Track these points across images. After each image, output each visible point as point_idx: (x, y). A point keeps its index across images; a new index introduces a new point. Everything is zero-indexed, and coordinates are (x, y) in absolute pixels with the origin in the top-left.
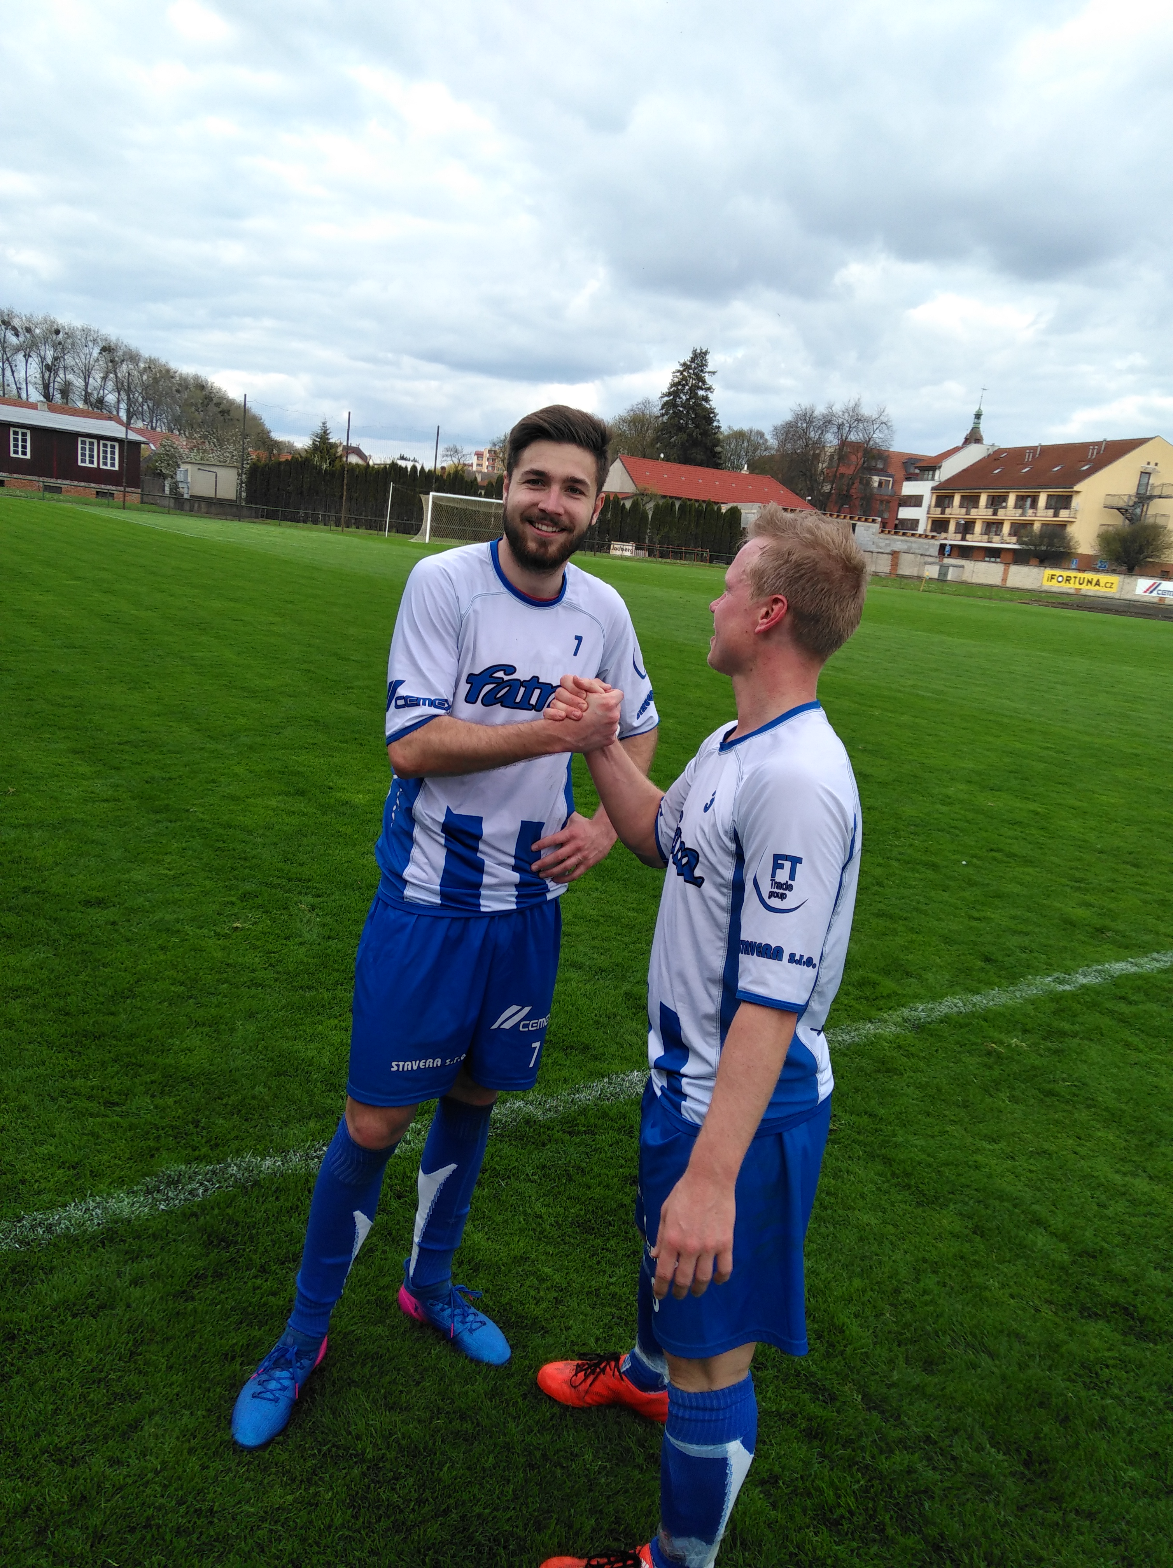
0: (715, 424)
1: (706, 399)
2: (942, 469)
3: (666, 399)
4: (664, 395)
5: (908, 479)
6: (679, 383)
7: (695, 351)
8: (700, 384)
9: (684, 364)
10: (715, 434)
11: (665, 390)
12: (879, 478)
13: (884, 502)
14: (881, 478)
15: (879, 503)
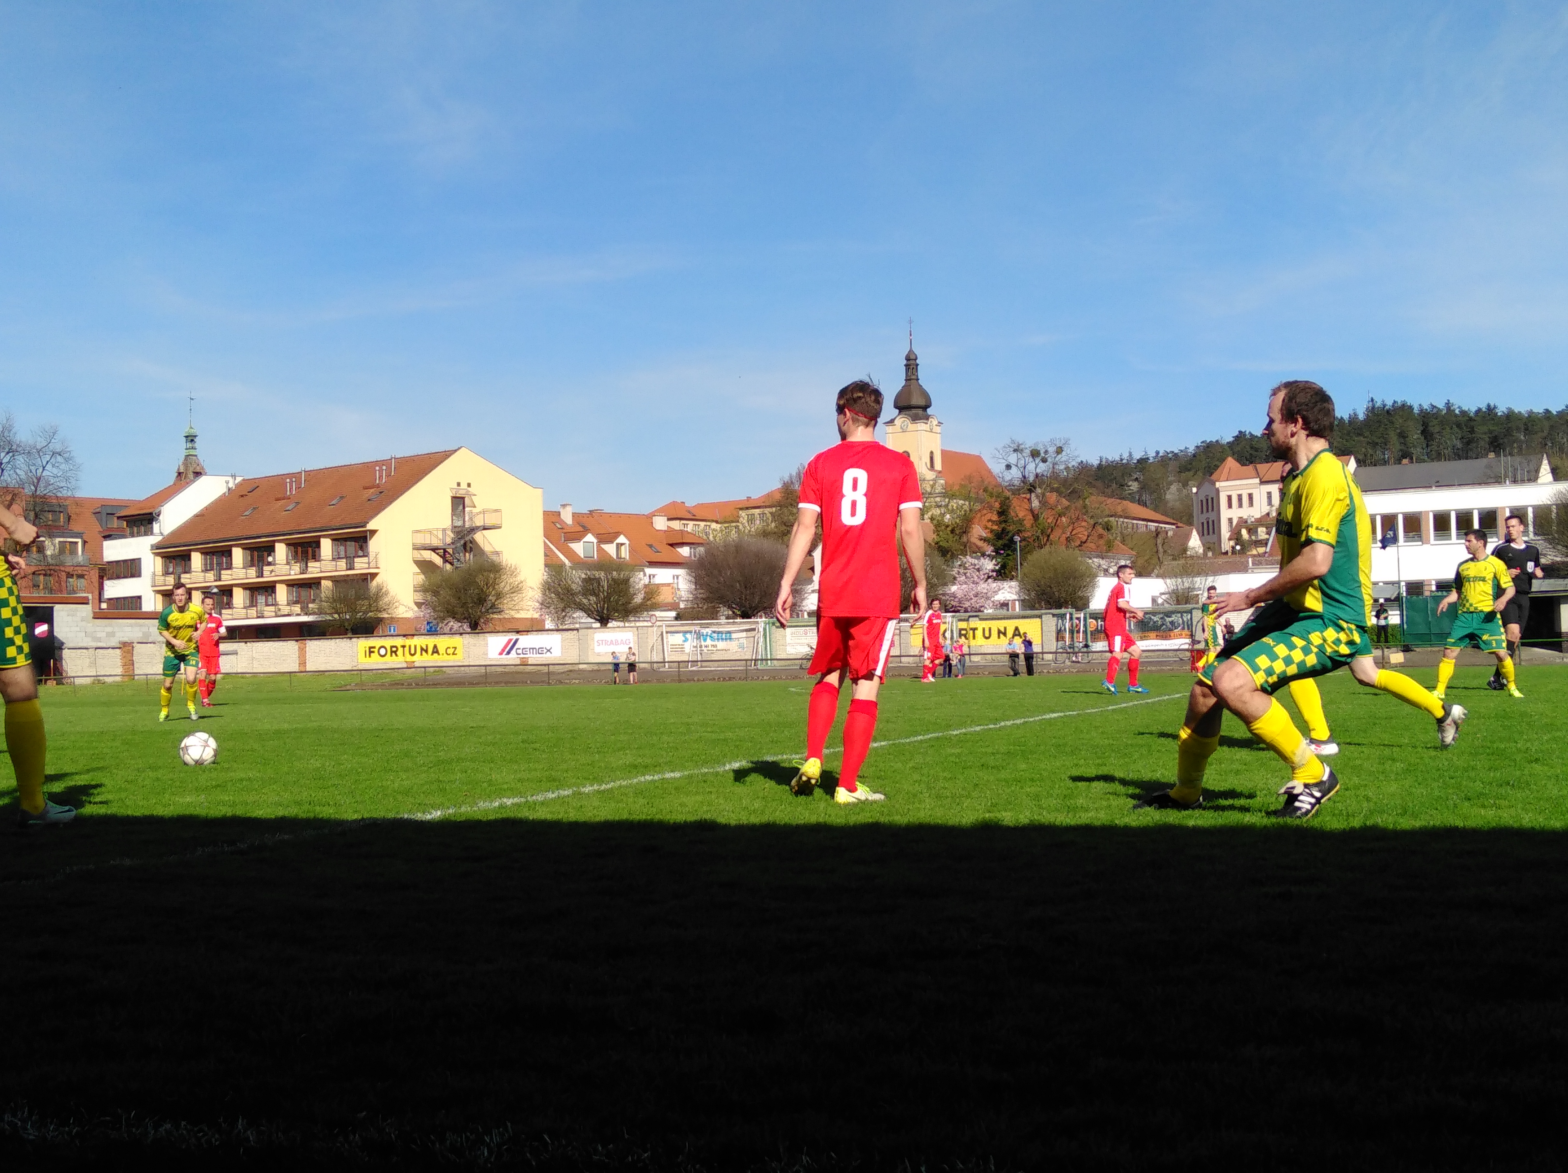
2: (161, 517)
5: (107, 537)
12: (58, 540)
13: (75, 576)
14: (62, 539)
15: (65, 577)
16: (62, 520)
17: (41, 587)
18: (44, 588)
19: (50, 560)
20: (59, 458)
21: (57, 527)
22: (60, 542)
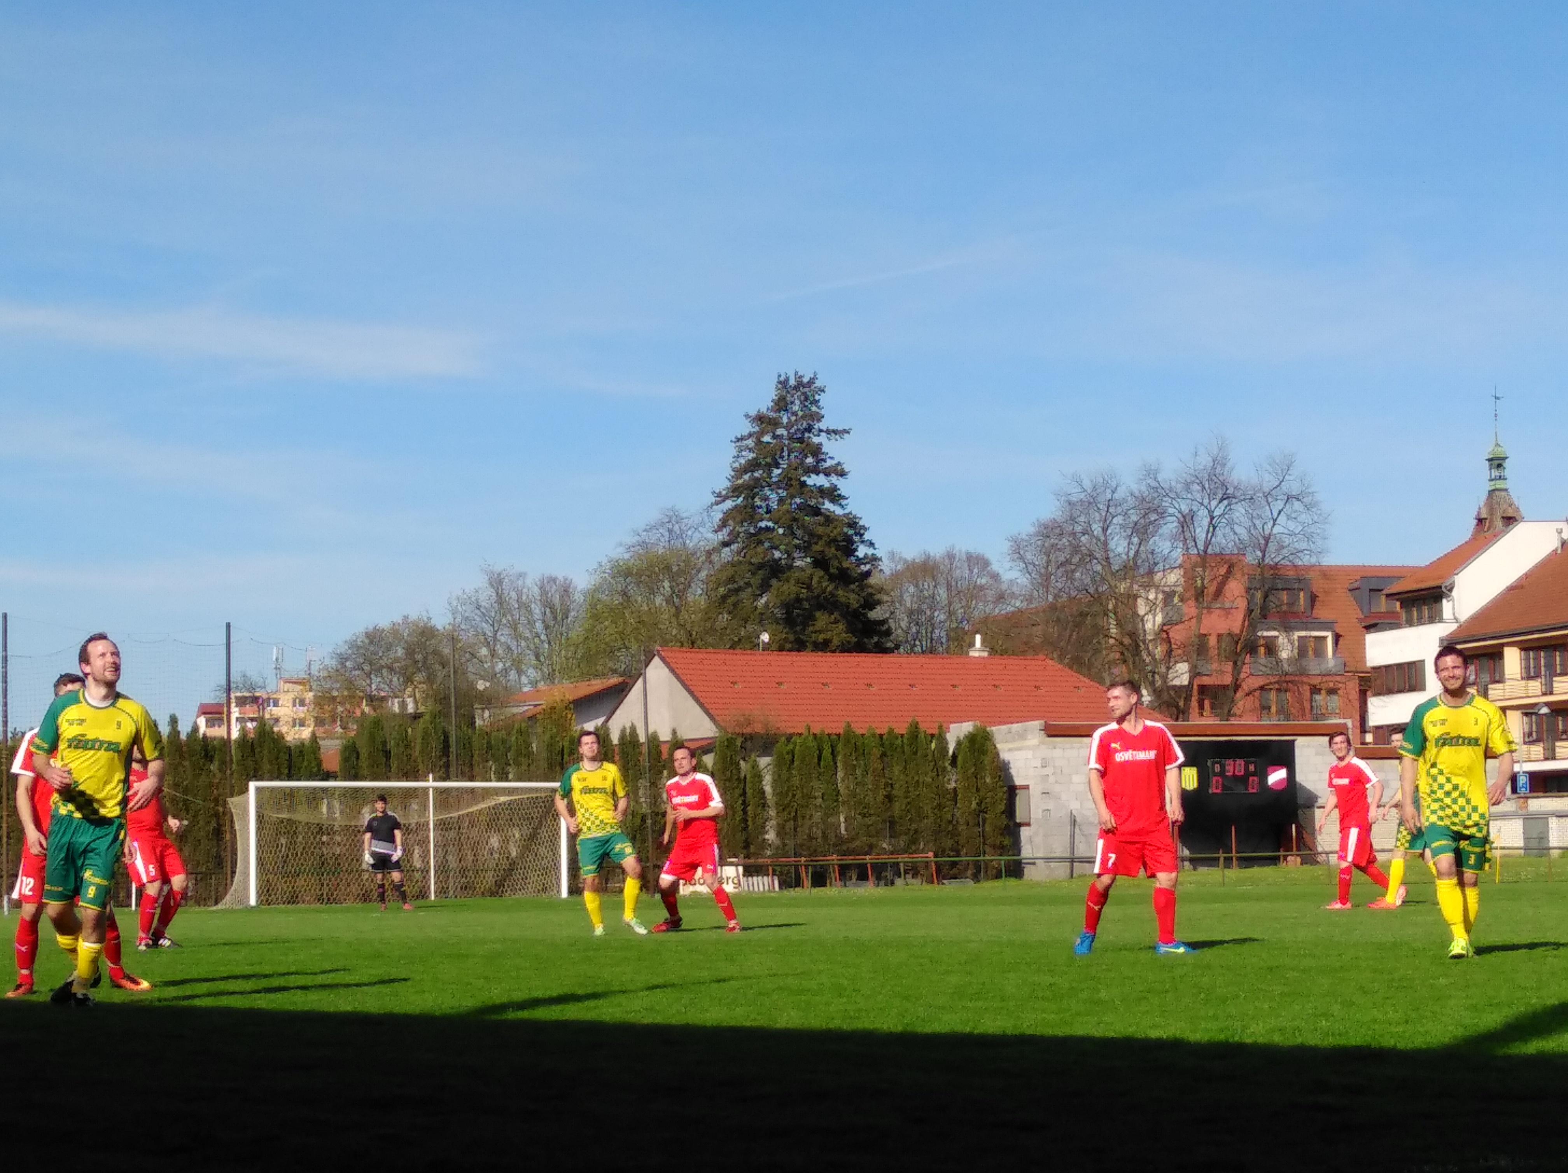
0: (862, 551)
1: (833, 495)
2: (1454, 593)
3: (729, 504)
4: (721, 498)
5: (1371, 627)
6: (752, 466)
7: (783, 383)
8: (810, 460)
9: (760, 419)
10: (868, 574)
11: (723, 484)
12: (1297, 634)
13: (1323, 692)
14: (1303, 633)
15: (1308, 694)
16: (1302, 601)
17: (1274, 709)
18: (1278, 712)
19: (1286, 666)
20: (1297, 505)
21: (1295, 614)
22: (1299, 637)
